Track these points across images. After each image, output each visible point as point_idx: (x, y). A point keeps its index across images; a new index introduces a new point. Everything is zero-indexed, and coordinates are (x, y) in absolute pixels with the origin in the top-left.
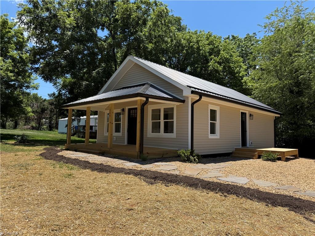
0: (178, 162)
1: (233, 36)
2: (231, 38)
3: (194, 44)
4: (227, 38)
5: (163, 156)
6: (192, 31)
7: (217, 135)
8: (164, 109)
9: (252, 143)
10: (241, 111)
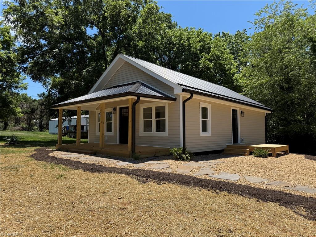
0: (171, 160)
1: (223, 33)
2: (221, 35)
3: (185, 42)
4: (218, 35)
5: (155, 155)
6: (183, 28)
7: (208, 133)
8: (156, 107)
9: (243, 139)
10: (232, 108)
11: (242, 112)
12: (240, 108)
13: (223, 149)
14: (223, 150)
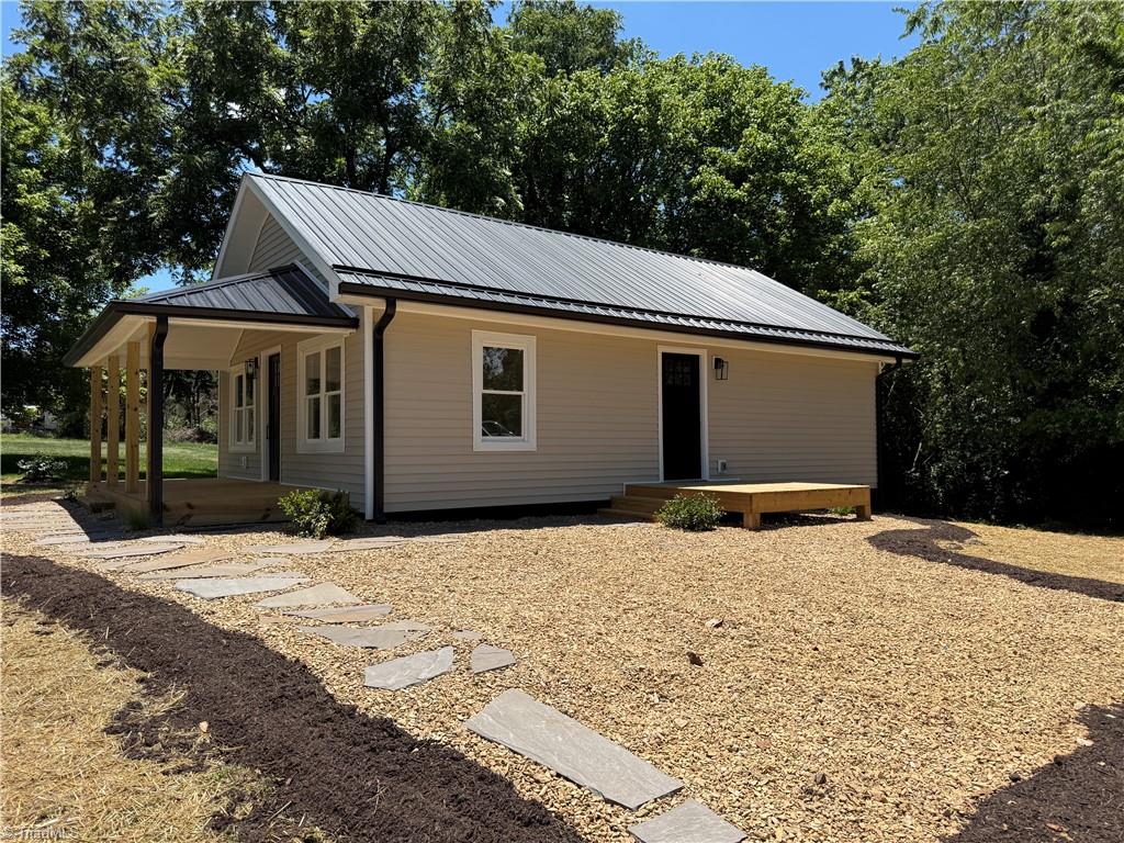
1: (857, 63)
2: (849, 70)
4: (834, 73)
9: (724, 466)
10: (662, 349)
11: (719, 363)
12: (709, 348)
13: (607, 498)
14: (607, 504)
